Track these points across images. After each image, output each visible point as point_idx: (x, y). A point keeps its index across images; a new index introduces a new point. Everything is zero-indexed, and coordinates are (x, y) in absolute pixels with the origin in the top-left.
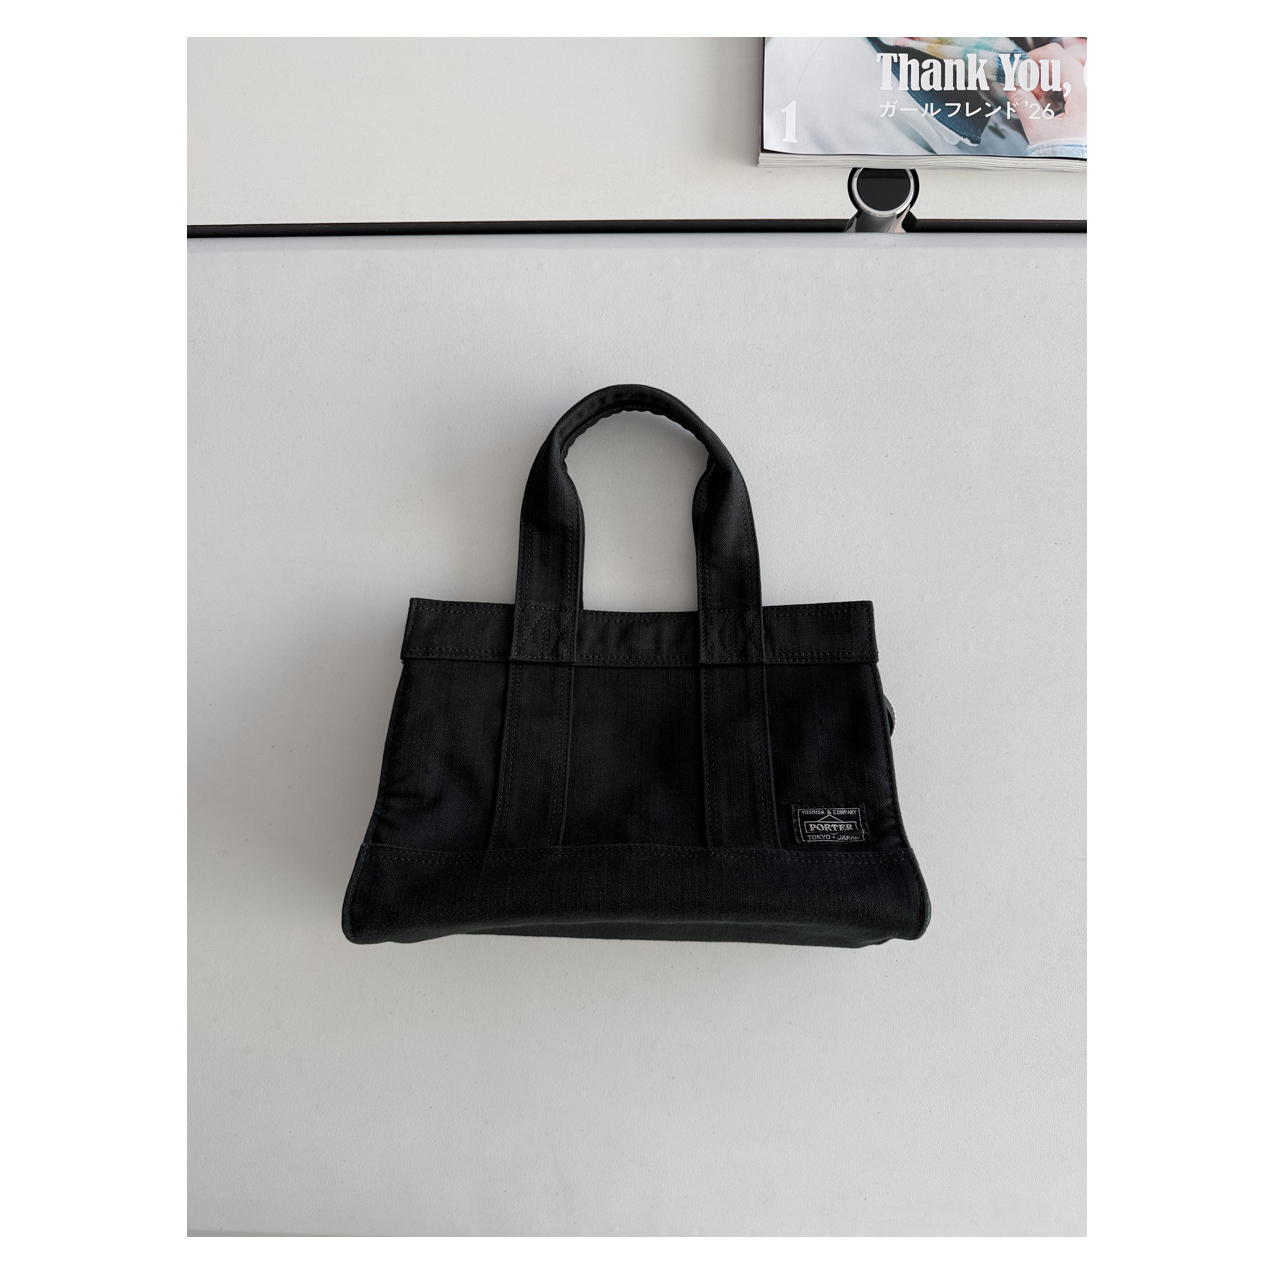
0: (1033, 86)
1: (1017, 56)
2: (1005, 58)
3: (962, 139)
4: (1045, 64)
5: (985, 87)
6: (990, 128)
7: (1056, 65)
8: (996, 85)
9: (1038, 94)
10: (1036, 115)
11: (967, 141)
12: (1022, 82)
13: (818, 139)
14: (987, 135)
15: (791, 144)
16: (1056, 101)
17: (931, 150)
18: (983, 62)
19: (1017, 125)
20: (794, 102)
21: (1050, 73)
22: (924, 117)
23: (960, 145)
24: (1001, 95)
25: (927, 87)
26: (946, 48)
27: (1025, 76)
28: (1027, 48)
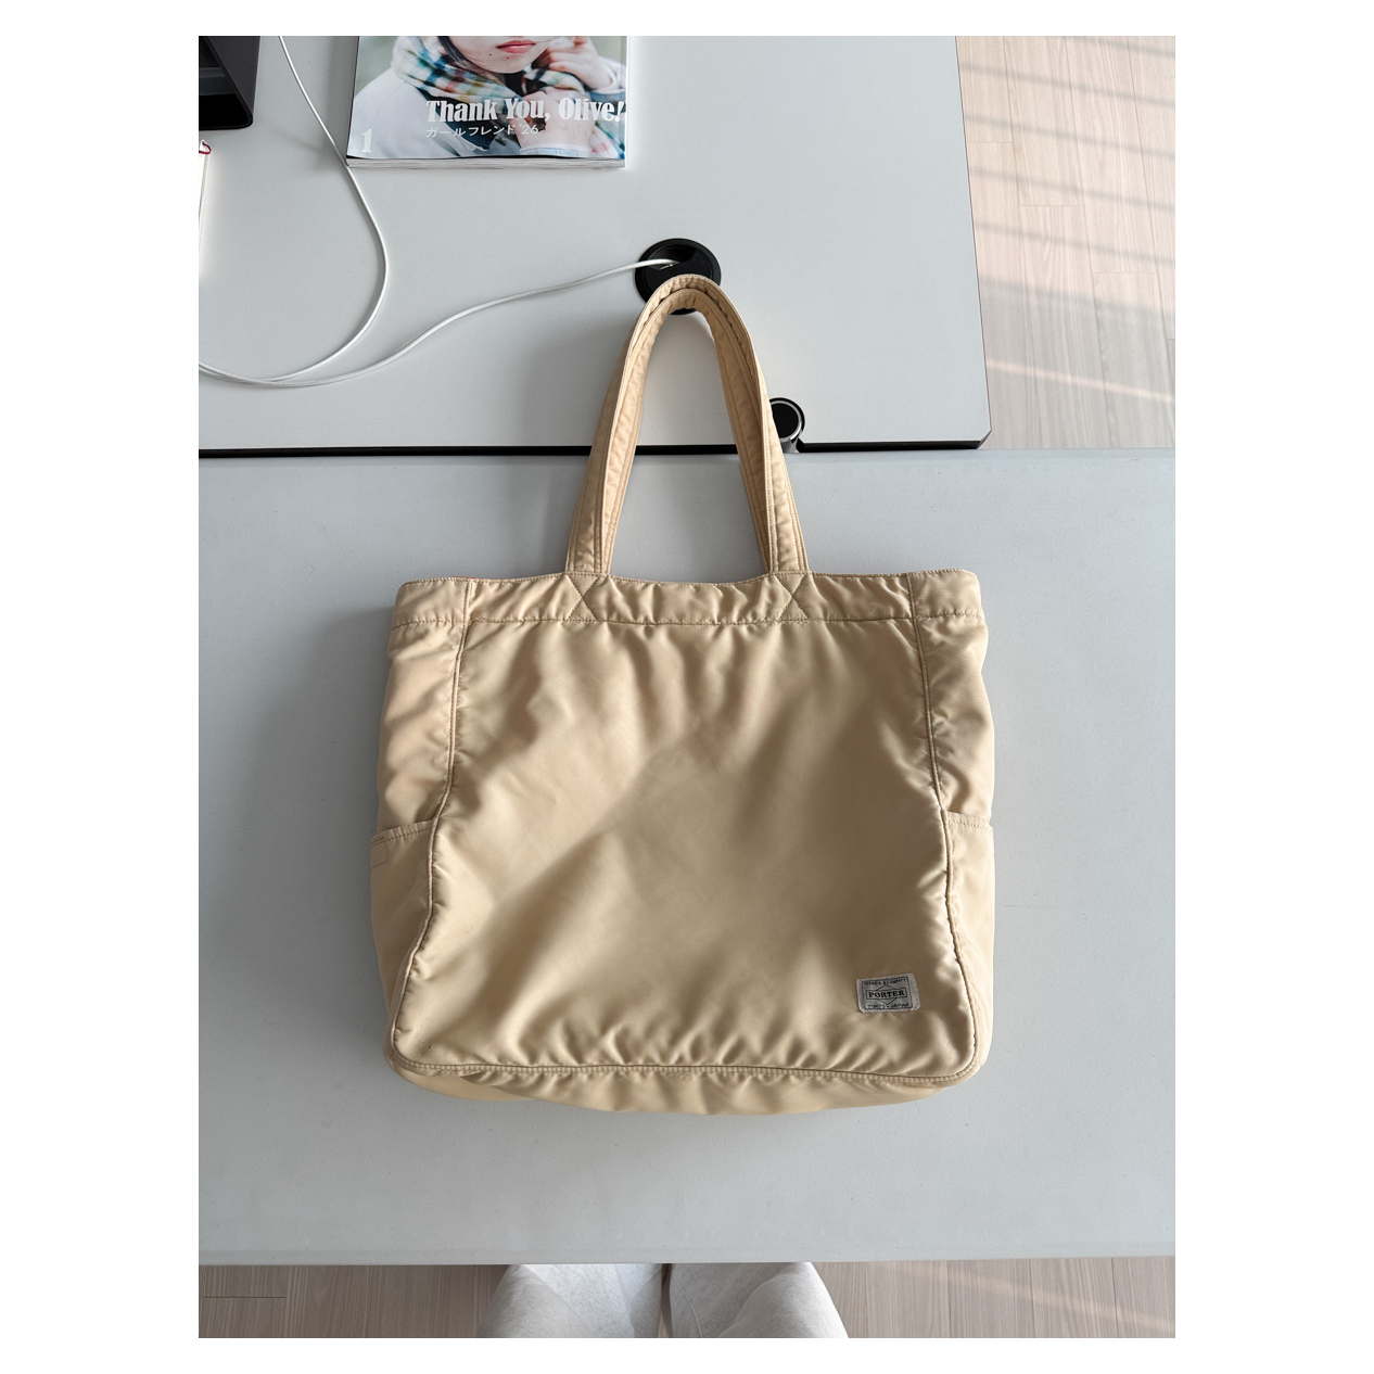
0: (526, 115)
1: (516, 100)
2: (509, 101)
3: (476, 147)
4: (533, 103)
5: (494, 117)
6: (496, 140)
7: (541, 104)
8: (502, 116)
9: (528, 120)
10: (526, 132)
11: (481, 148)
12: (519, 114)
13: (385, 150)
14: (494, 144)
15: (367, 154)
16: (540, 124)
17: (457, 154)
18: (494, 104)
19: (514, 138)
20: (370, 130)
21: (537, 108)
22: (456, 137)
23: (476, 151)
24: (504, 121)
25: (458, 119)
26: (471, 97)
27: (520, 110)
28: (522, 95)
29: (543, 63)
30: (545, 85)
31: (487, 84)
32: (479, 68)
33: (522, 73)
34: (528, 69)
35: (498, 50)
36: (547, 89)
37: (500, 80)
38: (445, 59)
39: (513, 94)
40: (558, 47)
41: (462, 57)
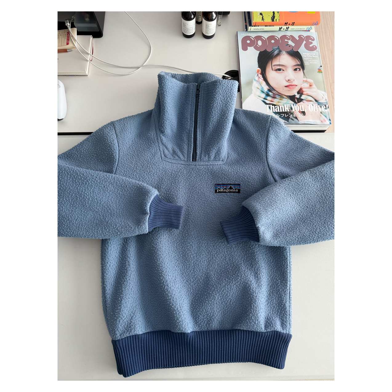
0: (299, 110)
1: (294, 105)
2: (292, 105)
4: (300, 106)
5: (288, 111)
6: (291, 119)
7: (303, 106)
8: (291, 110)
9: (300, 112)
10: (300, 116)
11: (286, 121)
16: (304, 113)
18: (288, 106)
19: (296, 118)
21: (302, 108)
24: (292, 112)
25: (277, 111)
26: (279, 104)
27: (296, 108)
28: (296, 103)
29: (300, 92)
30: (302, 100)
31: (284, 99)
32: (280, 93)
33: (295, 96)
34: (296, 94)
35: (285, 87)
36: (304, 101)
37: (288, 98)
38: (269, 90)
39: (293, 103)
40: (304, 87)
41: (275, 90)
